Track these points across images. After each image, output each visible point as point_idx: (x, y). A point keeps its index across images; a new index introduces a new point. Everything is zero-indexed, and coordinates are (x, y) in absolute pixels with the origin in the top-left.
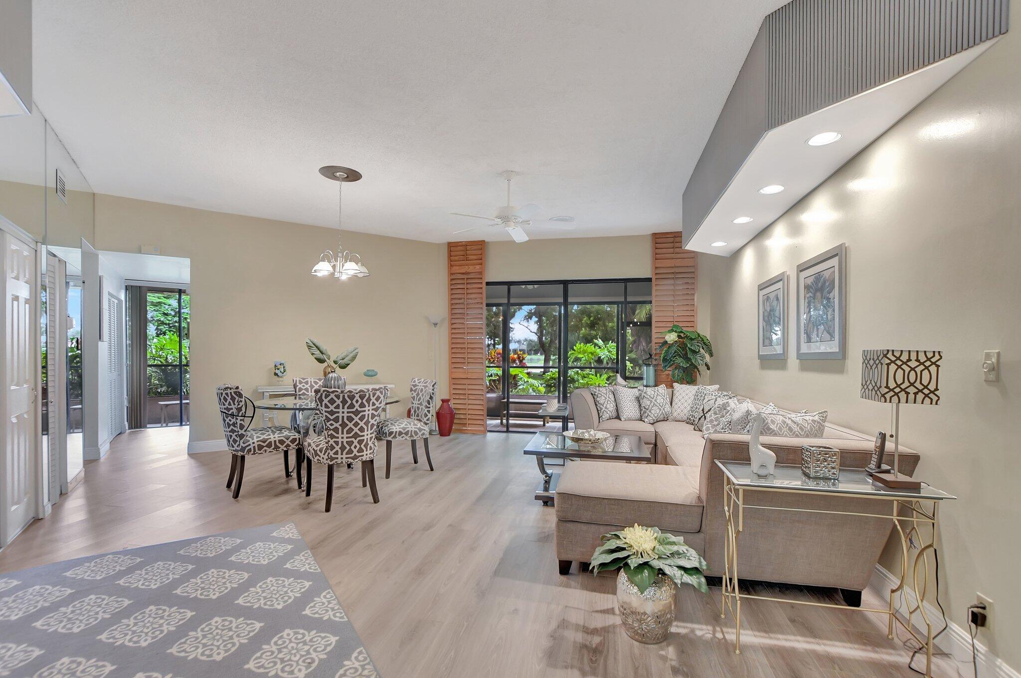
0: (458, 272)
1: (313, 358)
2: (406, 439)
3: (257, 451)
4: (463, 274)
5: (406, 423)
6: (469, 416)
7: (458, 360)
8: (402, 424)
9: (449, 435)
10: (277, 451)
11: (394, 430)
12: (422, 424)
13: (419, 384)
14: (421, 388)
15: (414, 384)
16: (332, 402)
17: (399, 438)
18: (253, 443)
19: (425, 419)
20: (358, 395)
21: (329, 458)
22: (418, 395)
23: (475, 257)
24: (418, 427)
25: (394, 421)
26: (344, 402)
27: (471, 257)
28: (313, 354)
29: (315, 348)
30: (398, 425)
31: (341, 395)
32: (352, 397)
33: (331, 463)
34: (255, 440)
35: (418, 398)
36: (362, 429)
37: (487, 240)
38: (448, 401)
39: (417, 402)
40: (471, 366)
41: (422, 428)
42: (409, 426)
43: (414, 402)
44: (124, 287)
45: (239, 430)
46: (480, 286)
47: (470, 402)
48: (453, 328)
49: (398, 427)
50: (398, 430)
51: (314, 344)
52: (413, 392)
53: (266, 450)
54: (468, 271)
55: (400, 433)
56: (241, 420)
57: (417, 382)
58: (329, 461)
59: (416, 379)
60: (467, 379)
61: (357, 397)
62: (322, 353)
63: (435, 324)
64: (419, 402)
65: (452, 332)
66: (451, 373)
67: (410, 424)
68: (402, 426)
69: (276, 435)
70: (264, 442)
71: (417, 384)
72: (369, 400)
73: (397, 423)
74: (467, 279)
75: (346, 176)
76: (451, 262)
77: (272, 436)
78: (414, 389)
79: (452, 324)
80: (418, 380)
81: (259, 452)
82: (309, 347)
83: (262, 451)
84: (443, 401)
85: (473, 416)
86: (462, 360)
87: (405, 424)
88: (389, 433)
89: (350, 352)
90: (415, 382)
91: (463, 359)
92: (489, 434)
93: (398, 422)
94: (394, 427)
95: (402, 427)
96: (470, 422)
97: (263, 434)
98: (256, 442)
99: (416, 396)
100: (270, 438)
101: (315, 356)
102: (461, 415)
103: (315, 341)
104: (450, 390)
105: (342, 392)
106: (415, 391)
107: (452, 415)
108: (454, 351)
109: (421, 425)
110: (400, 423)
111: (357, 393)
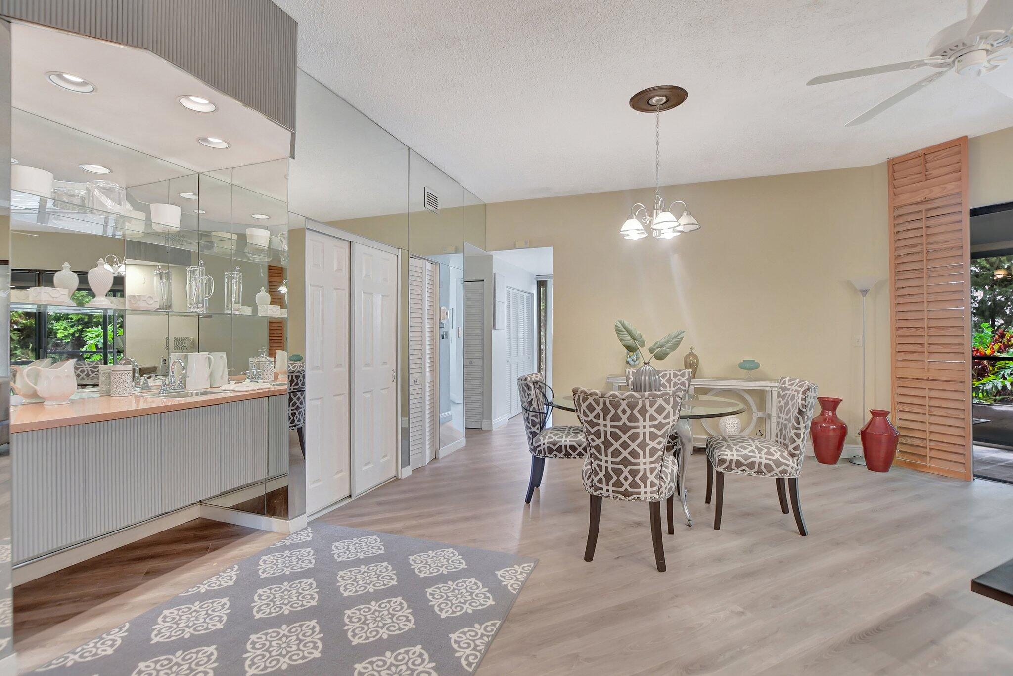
0: (908, 202)
1: (620, 344)
2: (749, 474)
3: (547, 455)
4: (917, 204)
5: (753, 448)
6: (932, 444)
7: (910, 348)
8: (745, 448)
9: (885, 469)
10: (568, 458)
11: (728, 457)
12: (786, 454)
13: (789, 387)
14: (792, 393)
15: (784, 386)
16: (591, 408)
17: (736, 472)
18: (544, 444)
19: (791, 447)
20: (626, 402)
21: (593, 486)
22: (787, 404)
23: (945, 170)
24: (774, 458)
25: (735, 440)
26: (606, 410)
27: (935, 173)
28: (621, 340)
29: (626, 332)
30: (737, 451)
31: (602, 400)
32: (616, 406)
33: (595, 494)
34: (547, 441)
35: (787, 409)
36: (634, 454)
37: (971, 133)
38: (884, 414)
39: (785, 416)
40: (935, 358)
41: (782, 460)
42: (757, 455)
43: (781, 415)
44: (536, 283)
45: (532, 427)
46: (957, 217)
47: (934, 419)
48: (899, 296)
49: (735, 453)
50: (735, 458)
51: (625, 328)
52: (780, 399)
53: (556, 455)
54: (929, 197)
55: (739, 464)
56: (532, 416)
57: (787, 383)
58: (592, 490)
59: (787, 379)
60: (928, 379)
61: (624, 405)
62: (633, 338)
63: (865, 292)
64: (787, 417)
65: (897, 302)
66: (894, 368)
67: (760, 451)
68: (744, 452)
69: (569, 439)
70: (554, 445)
71: (788, 387)
72: (643, 411)
73: (737, 447)
74: (928, 210)
75: (664, 99)
76: (896, 190)
77: (563, 440)
78: (782, 394)
79: (898, 289)
80: (790, 380)
81: (549, 455)
82: (618, 331)
83: (551, 456)
84: (875, 413)
85: (940, 444)
86: (918, 348)
87: (750, 449)
88: (719, 460)
89: (673, 336)
90: (784, 383)
91: (919, 346)
92: (978, 482)
93: (741, 445)
94: (729, 453)
95: (743, 454)
96: (934, 454)
97: (556, 435)
98: (546, 443)
99: (784, 406)
100: (561, 442)
101: (624, 343)
102: (914, 440)
103: (626, 323)
104: (893, 398)
105: (603, 396)
106: (783, 397)
107: (893, 439)
108: (901, 332)
109: (781, 456)
110: (741, 447)
111: (623, 400)
